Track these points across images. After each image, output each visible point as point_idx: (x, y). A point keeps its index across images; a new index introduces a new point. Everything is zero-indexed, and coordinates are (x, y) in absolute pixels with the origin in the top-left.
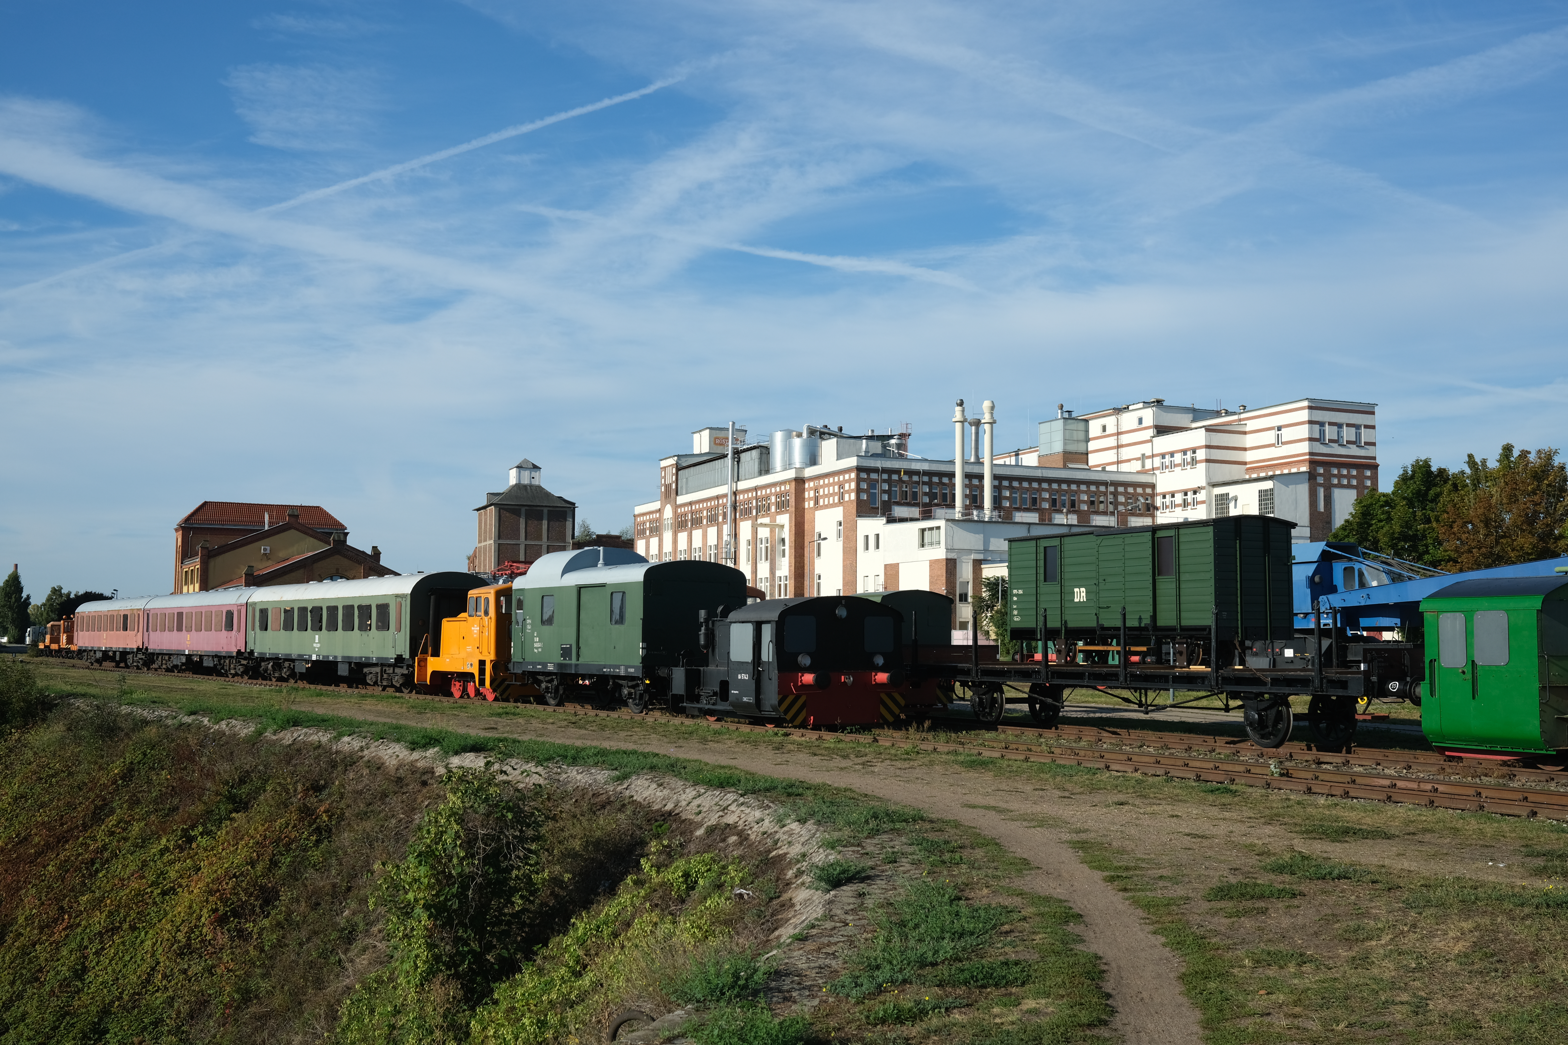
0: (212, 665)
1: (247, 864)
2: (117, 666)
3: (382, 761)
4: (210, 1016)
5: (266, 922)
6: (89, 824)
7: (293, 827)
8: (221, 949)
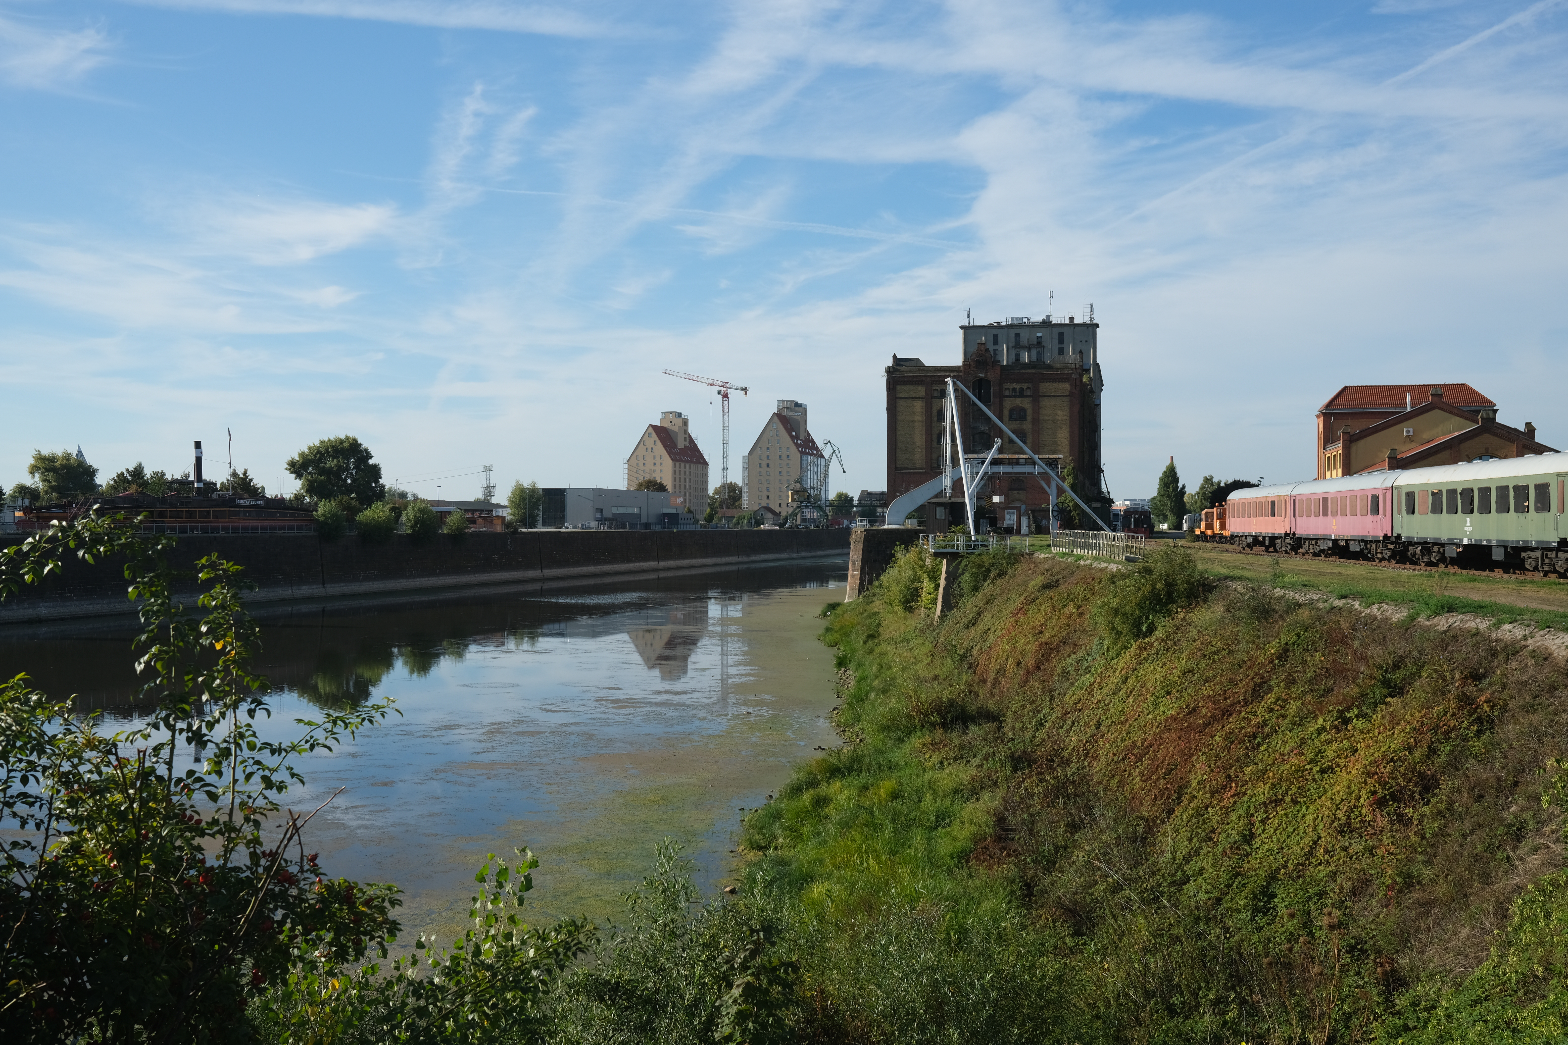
0: (1358, 549)
1: (1405, 749)
2: (1267, 551)
3: (1549, 651)
4: (1372, 896)
5: (1426, 810)
6: (1250, 699)
7: (1452, 716)
8: (1381, 831)
